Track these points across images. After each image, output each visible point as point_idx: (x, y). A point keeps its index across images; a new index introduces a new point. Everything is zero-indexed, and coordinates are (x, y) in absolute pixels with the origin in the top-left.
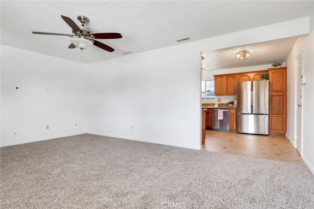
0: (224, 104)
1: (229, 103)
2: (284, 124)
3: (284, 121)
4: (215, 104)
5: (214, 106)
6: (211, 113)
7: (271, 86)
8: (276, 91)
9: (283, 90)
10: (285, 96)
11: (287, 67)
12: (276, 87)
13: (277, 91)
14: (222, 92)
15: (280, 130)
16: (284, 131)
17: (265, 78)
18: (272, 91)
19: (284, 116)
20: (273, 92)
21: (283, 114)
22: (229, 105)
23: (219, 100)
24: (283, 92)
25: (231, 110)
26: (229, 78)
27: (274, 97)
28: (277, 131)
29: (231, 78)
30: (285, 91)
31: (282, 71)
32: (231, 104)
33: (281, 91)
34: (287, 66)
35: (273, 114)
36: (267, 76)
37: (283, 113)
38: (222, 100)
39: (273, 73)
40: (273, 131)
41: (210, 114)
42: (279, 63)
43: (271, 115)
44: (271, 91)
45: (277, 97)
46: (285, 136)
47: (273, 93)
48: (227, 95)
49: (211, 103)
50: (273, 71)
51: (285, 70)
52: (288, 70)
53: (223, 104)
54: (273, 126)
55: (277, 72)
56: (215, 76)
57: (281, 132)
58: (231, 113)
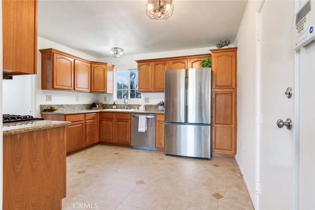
0: (154, 105)
1: (159, 105)
2: (233, 140)
3: (233, 135)
4: (141, 106)
5: (138, 108)
6: (130, 121)
7: (214, 78)
8: (221, 87)
9: (231, 86)
10: (234, 95)
11: (236, 48)
12: (222, 80)
13: (223, 86)
14: (148, 88)
15: (227, 150)
16: (233, 151)
17: (206, 66)
18: (216, 86)
19: (233, 126)
20: (218, 88)
21: (231, 124)
22: (159, 107)
23: (147, 100)
24: (231, 87)
25: (158, 116)
26: (158, 66)
27: (219, 95)
28: (223, 151)
29: (160, 65)
30: (234, 87)
31: (230, 53)
32: (161, 107)
33: (229, 86)
34: (238, 46)
35: (216, 123)
36: (209, 62)
37: (232, 121)
38: (150, 100)
39: (217, 57)
40: (218, 150)
41: (128, 122)
42: (226, 42)
43: (214, 125)
44: (214, 87)
45: (223, 96)
46: (235, 159)
47: (217, 90)
48: (155, 92)
49: (136, 104)
50: (217, 54)
51: (234, 52)
52: (238, 52)
53: (151, 106)
54: (217, 142)
55: (223, 55)
56: (139, 62)
57: (229, 153)
58: (158, 121)
